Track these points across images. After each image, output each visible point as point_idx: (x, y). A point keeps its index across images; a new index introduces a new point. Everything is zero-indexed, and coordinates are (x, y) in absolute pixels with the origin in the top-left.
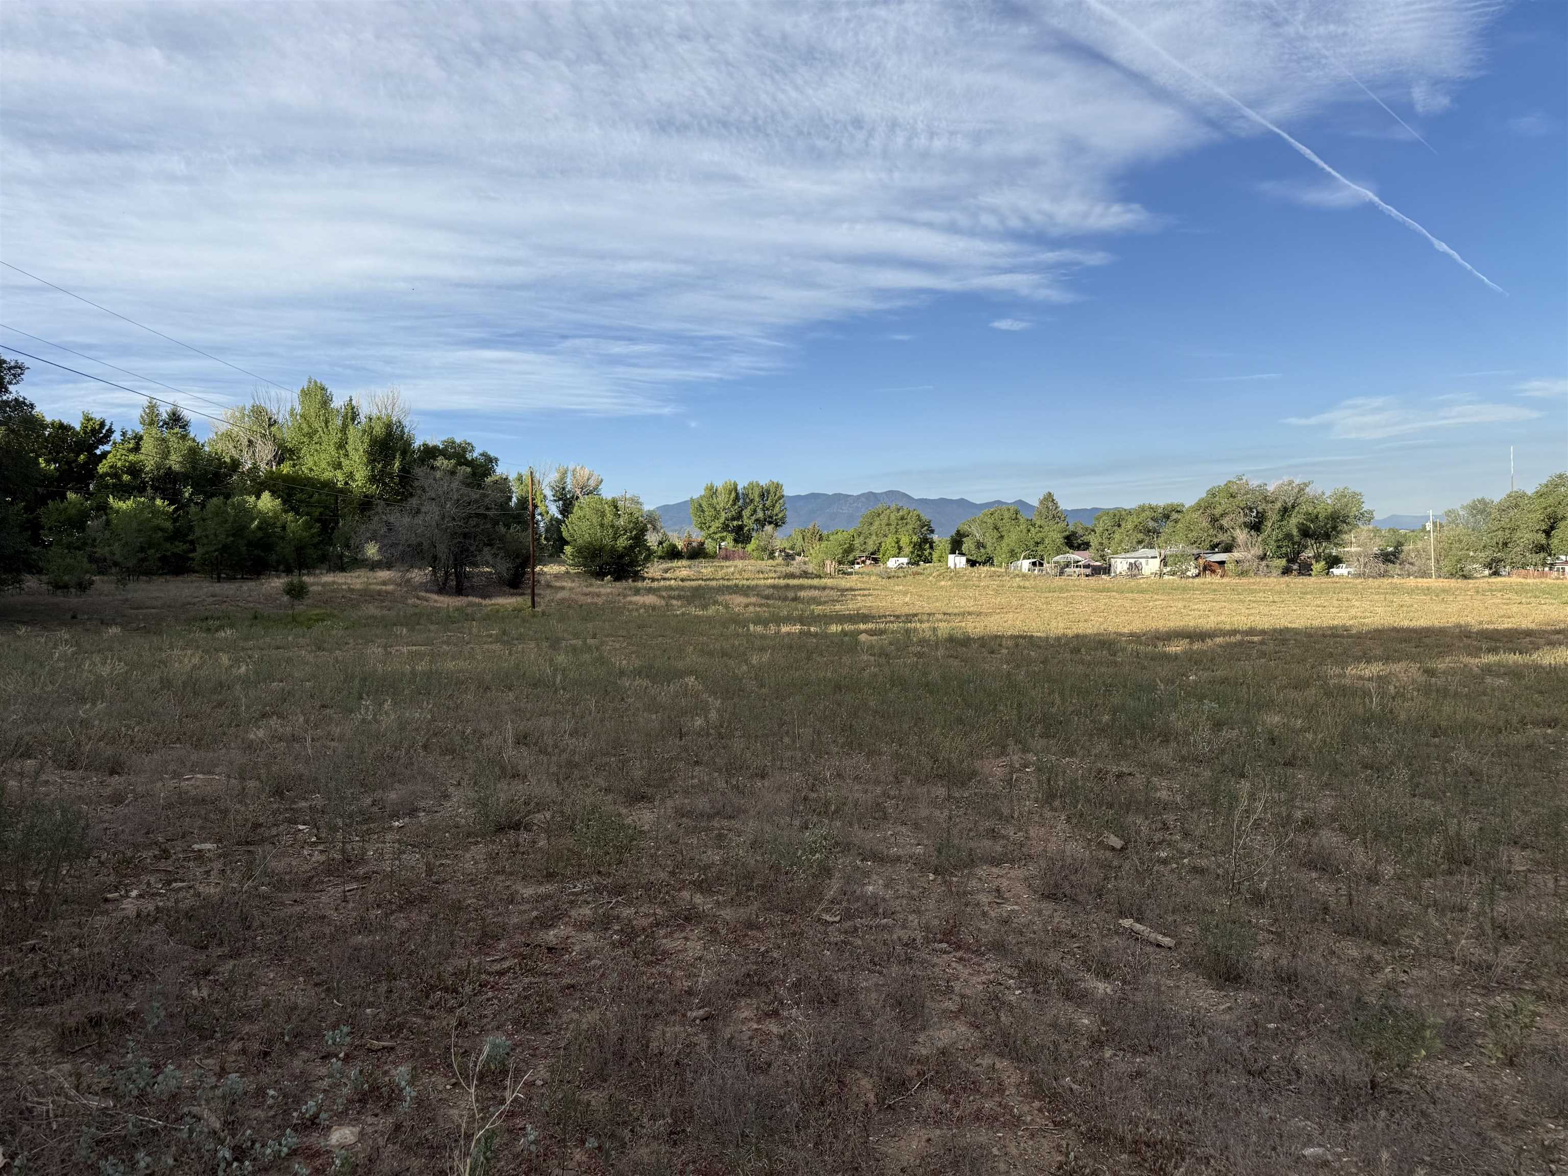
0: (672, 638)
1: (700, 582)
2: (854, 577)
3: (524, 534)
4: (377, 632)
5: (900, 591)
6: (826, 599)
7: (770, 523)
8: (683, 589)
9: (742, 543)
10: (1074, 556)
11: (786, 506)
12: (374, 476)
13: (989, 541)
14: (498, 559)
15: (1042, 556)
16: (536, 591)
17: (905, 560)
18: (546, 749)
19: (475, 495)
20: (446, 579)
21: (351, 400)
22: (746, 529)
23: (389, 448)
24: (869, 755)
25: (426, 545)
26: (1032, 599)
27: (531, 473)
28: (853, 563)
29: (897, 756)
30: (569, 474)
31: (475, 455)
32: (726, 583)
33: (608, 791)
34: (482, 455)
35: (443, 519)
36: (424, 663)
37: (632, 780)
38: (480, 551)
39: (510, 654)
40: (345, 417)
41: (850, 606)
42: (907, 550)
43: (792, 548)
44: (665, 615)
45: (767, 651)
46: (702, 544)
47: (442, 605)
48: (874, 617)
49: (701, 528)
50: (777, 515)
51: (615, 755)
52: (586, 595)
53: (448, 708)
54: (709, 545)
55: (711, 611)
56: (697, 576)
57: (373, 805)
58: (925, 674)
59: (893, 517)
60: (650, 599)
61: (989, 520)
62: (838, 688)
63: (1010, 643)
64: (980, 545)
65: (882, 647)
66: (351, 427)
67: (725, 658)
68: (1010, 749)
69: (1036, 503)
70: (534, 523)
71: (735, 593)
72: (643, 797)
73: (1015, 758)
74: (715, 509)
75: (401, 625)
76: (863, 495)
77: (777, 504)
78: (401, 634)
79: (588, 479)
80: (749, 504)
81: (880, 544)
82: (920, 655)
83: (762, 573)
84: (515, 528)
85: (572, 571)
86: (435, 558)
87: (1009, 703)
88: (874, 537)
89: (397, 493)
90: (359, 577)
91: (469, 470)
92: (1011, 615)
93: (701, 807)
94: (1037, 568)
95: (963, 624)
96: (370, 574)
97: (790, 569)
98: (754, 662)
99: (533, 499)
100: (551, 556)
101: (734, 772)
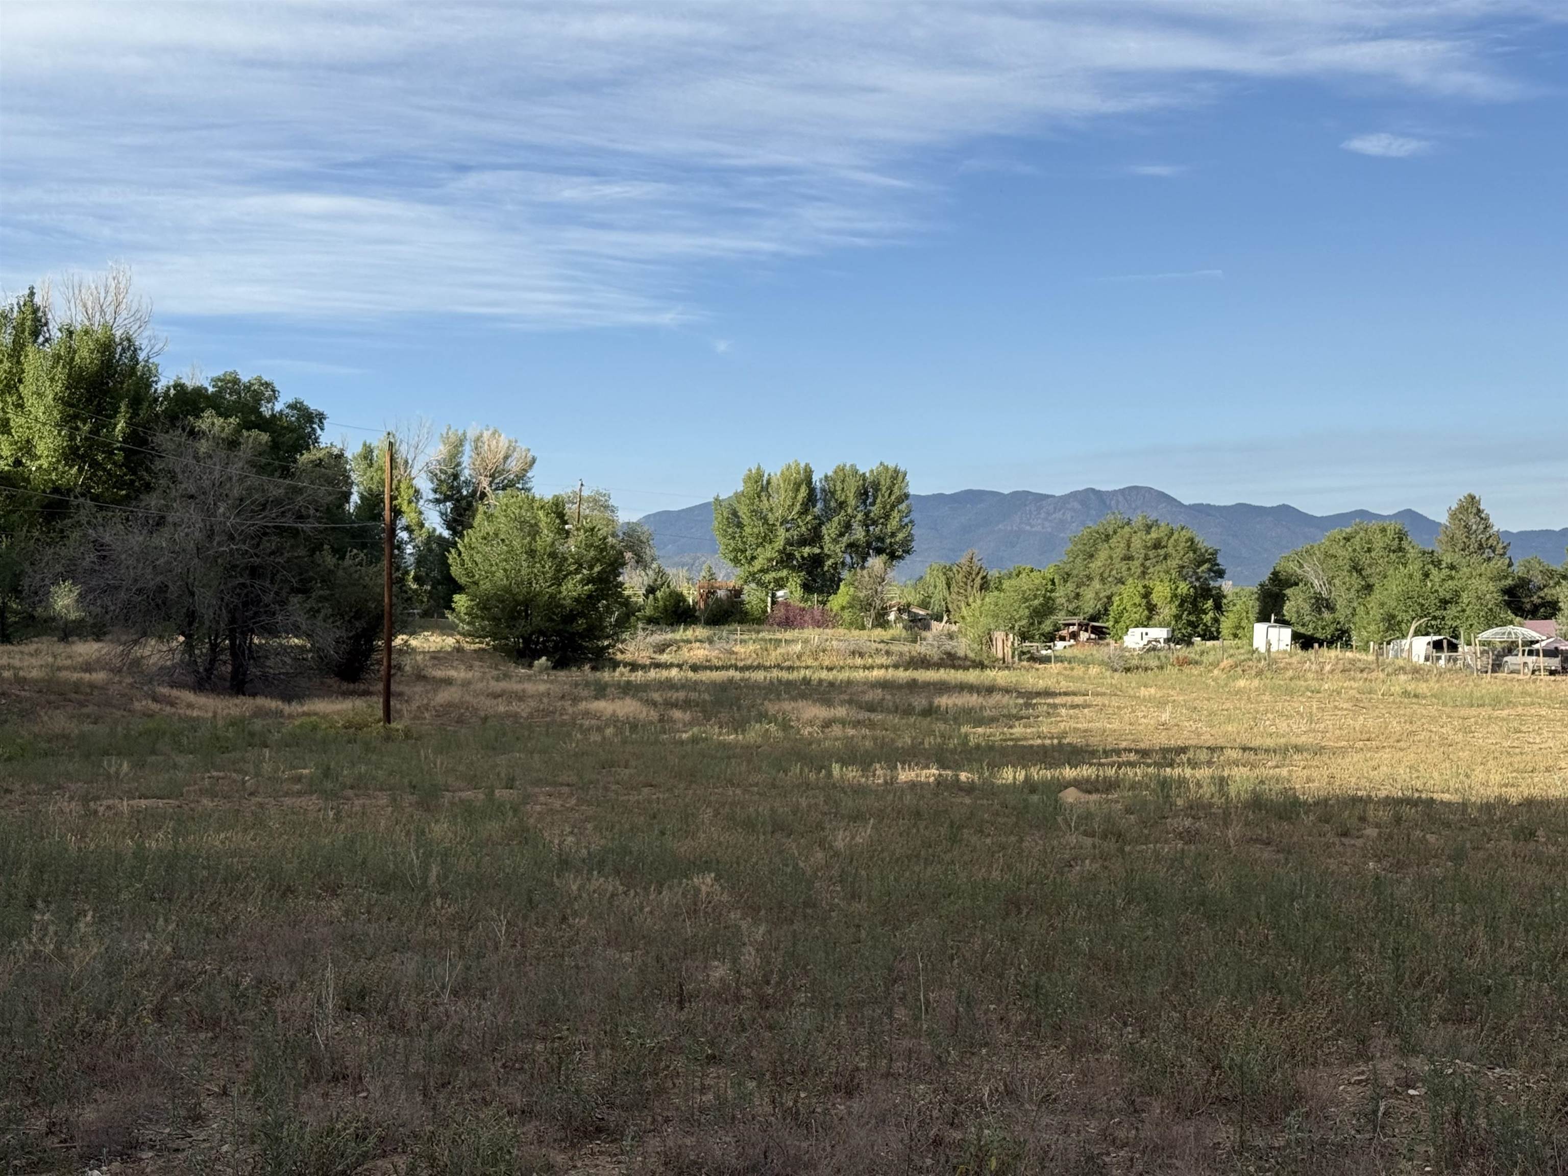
0: (670, 790)
1: (732, 673)
2: (1054, 667)
3: (373, 569)
4: (70, 767)
5: (1151, 699)
6: (994, 713)
7: (879, 551)
8: (694, 686)
9: (820, 592)
10: (1524, 630)
11: (913, 516)
12: (74, 450)
13: (1341, 597)
14: (319, 622)
15: (1455, 629)
16: (394, 687)
17: (1161, 633)
18: (403, 1022)
19: (276, 488)
20: (213, 661)
21: (32, 294)
22: (829, 562)
23: (106, 393)
24: (1077, 1049)
25: (174, 591)
26: (1433, 719)
27: (391, 444)
28: (1051, 638)
29: (1133, 1055)
30: (468, 448)
31: (279, 406)
32: (785, 675)
33: (526, 1114)
34: (292, 407)
35: (210, 536)
36: (160, 835)
37: (577, 1092)
38: (283, 603)
39: (338, 819)
40: (19, 329)
41: (1044, 729)
42: (1167, 611)
43: (924, 605)
44: (656, 742)
45: (866, 821)
46: (738, 593)
47: (201, 714)
48: (1093, 753)
49: (736, 561)
50: (893, 535)
51: (544, 1039)
52: (496, 696)
53: (207, 931)
54: (752, 596)
55: (753, 734)
56: (725, 659)
57: (50, 1132)
58: (1200, 878)
59: (1137, 543)
60: (626, 708)
61: (1341, 553)
62: (1014, 904)
63: (1385, 815)
64: (1322, 604)
65: (1108, 818)
66: (30, 349)
67: (778, 835)
68: (1375, 1046)
69: (1443, 518)
70: (393, 547)
71: (803, 696)
72: (599, 1130)
73: (1384, 1066)
74: (766, 521)
75: (119, 754)
76: (1074, 495)
77: (895, 514)
78: (117, 773)
79: (506, 458)
80: (836, 512)
81: (1109, 598)
82: (1190, 836)
83: (861, 655)
84: (354, 556)
85: (467, 647)
86: (191, 616)
87: (1377, 946)
88: (1096, 584)
89: (120, 484)
90: (37, 652)
91: (265, 437)
92: (1386, 755)
93: (718, 1153)
94: (1444, 655)
95: (1284, 772)
96: (60, 648)
97: (920, 648)
98: (839, 844)
99: (393, 498)
100: (426, 614)
101: (789, 1079)
